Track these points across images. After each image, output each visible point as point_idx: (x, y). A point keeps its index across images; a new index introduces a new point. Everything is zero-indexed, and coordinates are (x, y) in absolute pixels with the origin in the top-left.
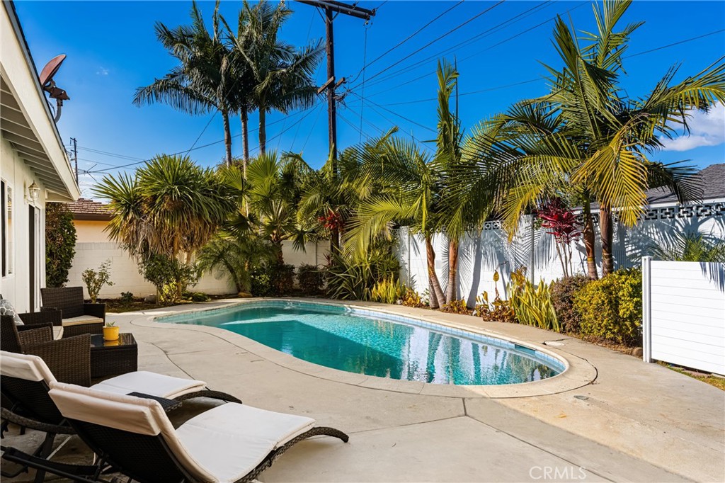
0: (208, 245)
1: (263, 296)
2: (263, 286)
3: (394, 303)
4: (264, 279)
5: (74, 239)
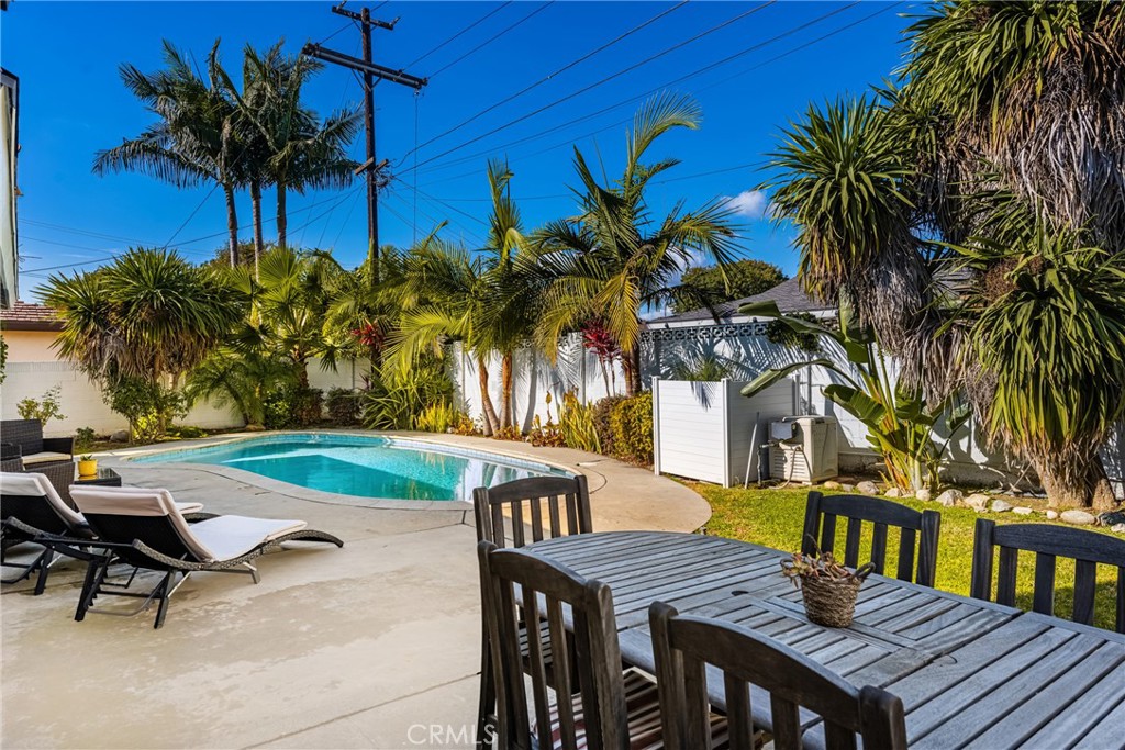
0: (203, 364)
2: (280, 417)
3: (445, 432)
4: (281, 407)
5: (2, 358)
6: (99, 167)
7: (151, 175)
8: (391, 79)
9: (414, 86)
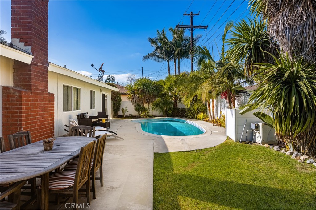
0: (155, 102)
1: (170, 117)
2: (170, 114)
3: (202, 120)
4: (170, 112)
5: (121, 100)
6: (143, 60)
7: (153, 60)
8: (198, 28)
9: (204, 28)
